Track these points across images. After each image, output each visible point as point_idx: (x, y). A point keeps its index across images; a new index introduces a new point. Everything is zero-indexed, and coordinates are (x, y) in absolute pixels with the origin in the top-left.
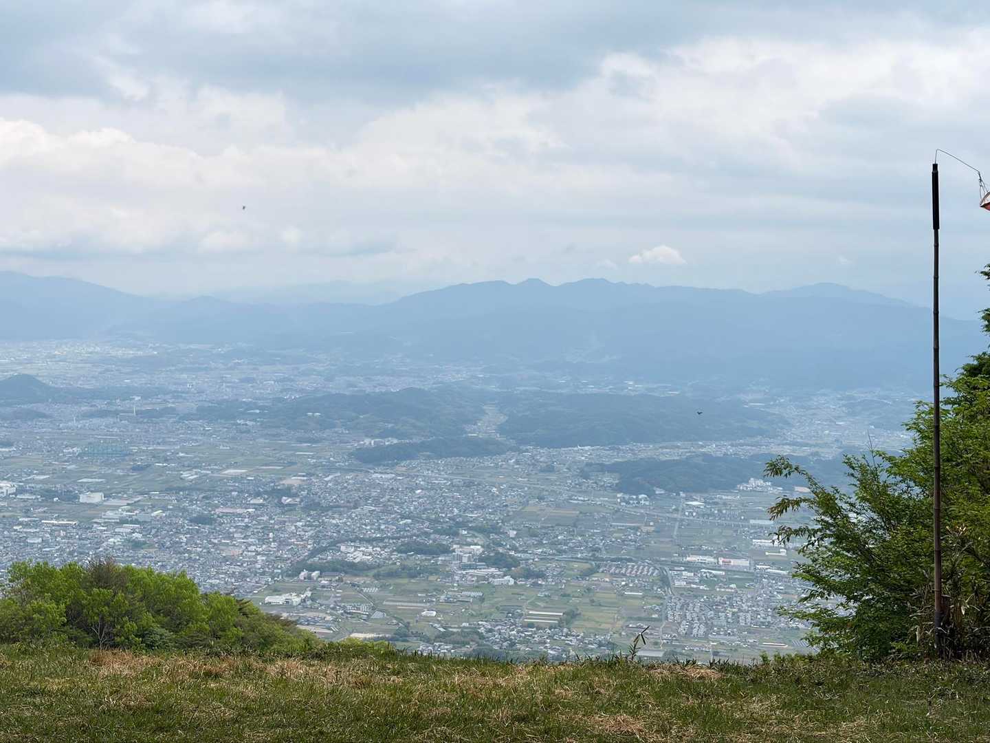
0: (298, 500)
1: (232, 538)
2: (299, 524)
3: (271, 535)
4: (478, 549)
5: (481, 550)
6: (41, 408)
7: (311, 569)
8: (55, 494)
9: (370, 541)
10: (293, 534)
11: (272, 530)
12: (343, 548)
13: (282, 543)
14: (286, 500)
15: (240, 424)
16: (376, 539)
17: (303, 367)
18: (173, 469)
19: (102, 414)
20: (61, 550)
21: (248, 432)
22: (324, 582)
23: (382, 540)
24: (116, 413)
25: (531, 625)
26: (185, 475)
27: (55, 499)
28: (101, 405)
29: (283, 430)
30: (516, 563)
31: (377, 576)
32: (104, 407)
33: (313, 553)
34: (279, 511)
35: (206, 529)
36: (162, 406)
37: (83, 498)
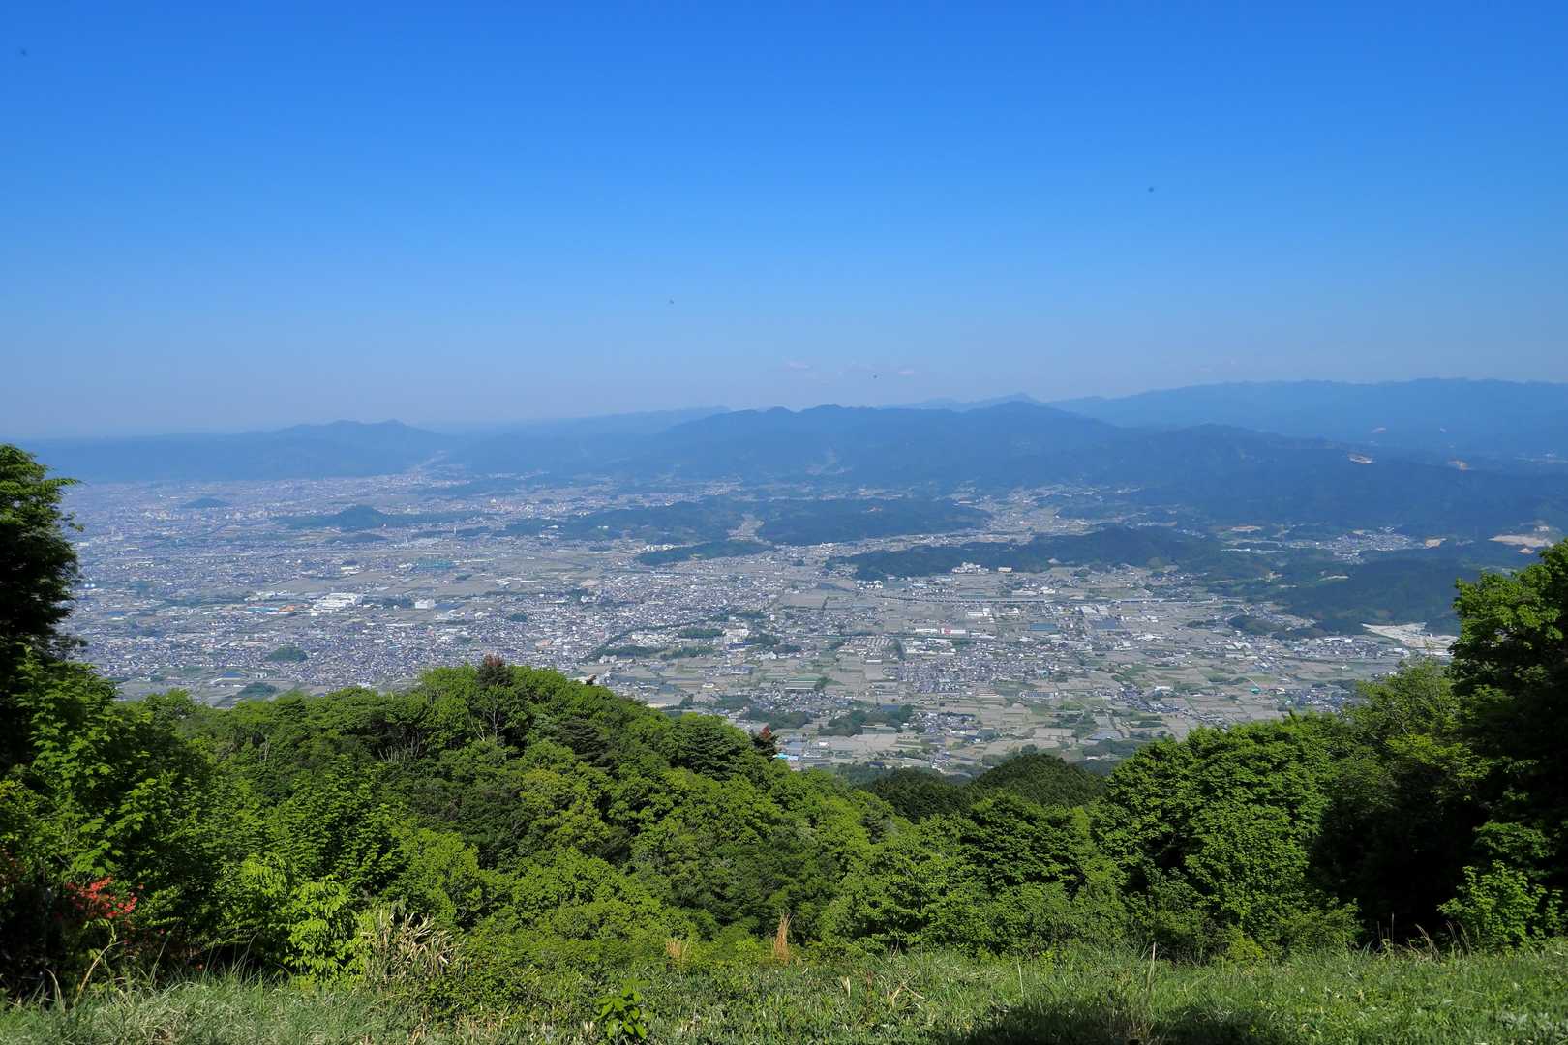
0: (594, 598)
1: (542, 633)
2: (597, 618)
3: (574, 628)
4: (745, 632)
5: (748, 632)
6: (377, 532)
7: (610, 653)
8: (395, 602)
9: (655, 629)
10: (592, 627)
11: (574, 624)
12: (634, 637)
13: (583, 635)
14: (583, 599)
15: (542, 538)
16: (661, 627)
17: (592, 488)
18: (491, 578)
19: (429, 535)
20: (403, 648)
21: (550, 544)
22: (620, 665)
23: (666, 627)
24: (440, 533)
25: (793, 691)
26: (500, 581)
27: (395, 607)
28: (427, 527)
29: (577, 542)
30: (777, 641)
31: (664, 658)
32: (430, 530)
33: (611, 641)
34: (578, 608)
35: (520, 625)
36: (476, 526)
37: (418, 605)
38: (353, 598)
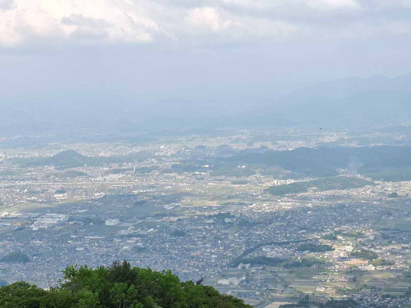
0: (235, 219)
1: (196, 245)
2: (236, 235)
3: (219, 242)
4: (349, 248)
5: (352, 248)
6: (80, 170)
7: (245, 262)
8: (91, 220)
9: (280, 244)
10: (233, 241)
11: (220, 239)
12: (264, 249)
13: (227, 247)
14: (227, 220)
15: (197, 175)
16: (284, 243)
17: (234, 137)
18: (159, 203)
19: (116, 172)
20: (96, 254)
21: (202, 179)
22: (253, 271)
23: (288, 243)
24: (124, 170)
25: (388, 296)
26: (166, 206)
27: (91, 224)
28: (115, 166)
29: (223, 177)
30: (375, 256)
31: (287, 266)
32: (117, 168)
33: (245, 253)
34: (223, 227)
35: (180, 239)
36: (150, 166)
37: (107, 223)
38: (62, 217)
